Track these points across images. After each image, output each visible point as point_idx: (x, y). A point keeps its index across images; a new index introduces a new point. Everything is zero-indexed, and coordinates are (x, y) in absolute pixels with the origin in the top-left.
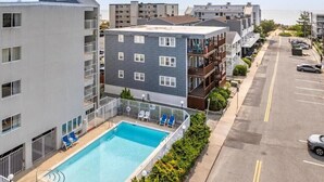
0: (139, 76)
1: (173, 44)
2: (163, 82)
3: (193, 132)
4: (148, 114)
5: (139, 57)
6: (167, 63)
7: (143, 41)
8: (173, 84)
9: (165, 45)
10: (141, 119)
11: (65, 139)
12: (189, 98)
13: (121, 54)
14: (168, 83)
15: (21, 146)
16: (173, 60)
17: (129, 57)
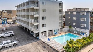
0: (74, 24)
1: (85, 14)
2: (81, 26)
3: (90, 37)
4: (76, 32)
5: (74, 18)
6: (83, 20)
7: (76, 14)
8: (85, 26)
9: (82, 15)
10: (74, 33)
11: (55, 33)
12: (90, 31)
13: (69, 18)
14: (83, 26)
15: (45, 31)
16: (85, 19)
17: (72, 18)
